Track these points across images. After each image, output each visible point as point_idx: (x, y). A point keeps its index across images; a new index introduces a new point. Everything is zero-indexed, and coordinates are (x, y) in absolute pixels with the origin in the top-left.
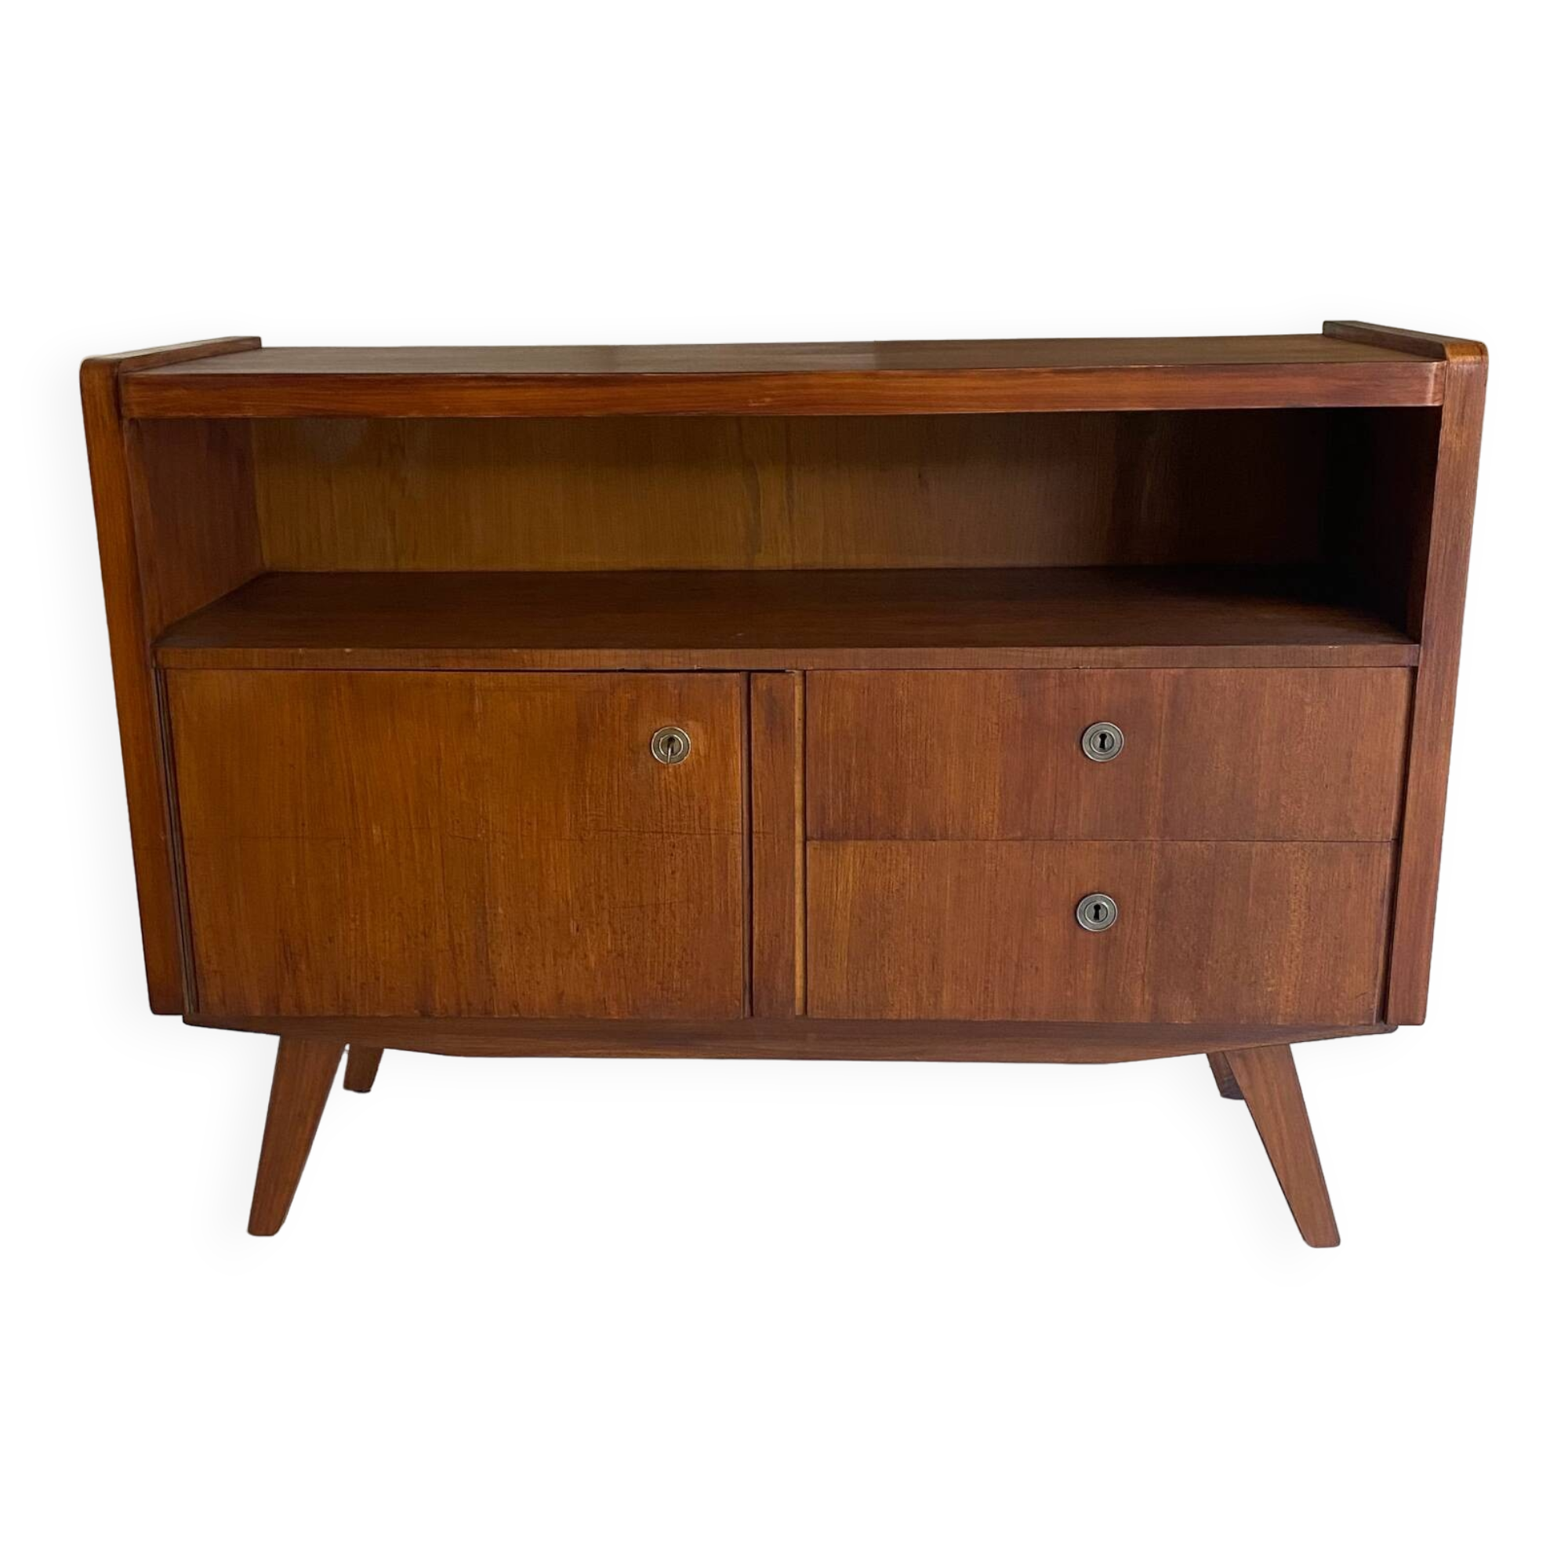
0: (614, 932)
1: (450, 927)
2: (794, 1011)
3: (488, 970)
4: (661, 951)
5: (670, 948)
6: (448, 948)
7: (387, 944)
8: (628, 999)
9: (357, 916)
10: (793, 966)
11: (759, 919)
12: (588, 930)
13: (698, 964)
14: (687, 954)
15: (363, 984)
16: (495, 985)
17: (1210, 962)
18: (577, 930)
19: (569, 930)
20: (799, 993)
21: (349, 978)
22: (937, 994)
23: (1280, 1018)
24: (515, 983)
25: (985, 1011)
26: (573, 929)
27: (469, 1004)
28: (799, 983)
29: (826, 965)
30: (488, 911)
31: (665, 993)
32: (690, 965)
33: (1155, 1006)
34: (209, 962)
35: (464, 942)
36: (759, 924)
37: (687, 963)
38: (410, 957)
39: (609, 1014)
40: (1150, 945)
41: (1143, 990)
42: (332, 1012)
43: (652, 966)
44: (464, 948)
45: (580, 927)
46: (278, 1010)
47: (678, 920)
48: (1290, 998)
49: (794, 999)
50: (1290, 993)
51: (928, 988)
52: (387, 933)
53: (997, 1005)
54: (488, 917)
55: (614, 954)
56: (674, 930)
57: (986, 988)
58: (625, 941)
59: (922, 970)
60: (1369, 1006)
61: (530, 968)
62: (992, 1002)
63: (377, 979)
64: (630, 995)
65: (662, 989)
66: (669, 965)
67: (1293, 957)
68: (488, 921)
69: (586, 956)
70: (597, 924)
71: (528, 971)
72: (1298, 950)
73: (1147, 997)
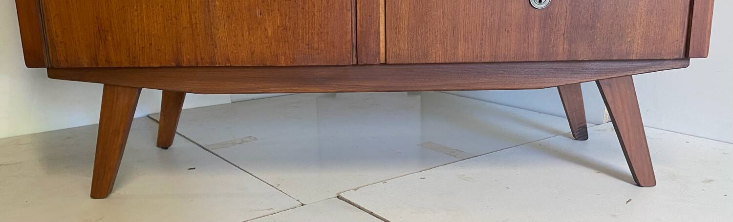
0: (281, 15)
1: (190, 13)
2: (379, 59)
3: (212, 38)
4: (307, 26)
5: (312, 24)
6: (189, 25)
7: (155, 24)
8: (290, 55)
9: (138, 8)
10: (379, 33)
11: (360, 7)
12: (266, 14)
13: (327, 33)
14: (321, 28)
15: (143, 48)
16: (216, 47)
17: (598, 25)
18: (261, 14)
19: (256, 15)
20: (382, 50)
21: (135, 44)
22: (456, 48)
23: (634, 56)
24: (227, 46)
25: (481, 57)
26: (258, 15)
27: (202, 59)
28: (382, 44)
29: (396, 33)
30: (210, 4)
31: (310, 50)
32: (323, 34)
33: (570, 51)
34: (57, 36)
35: (198, 22)
36: (360, 10)
37: (321, 33)
38: (168, 31)
39: (280, 63)
40: (567, 17)
41: (564, 42)
42: (127, 65)
43: (303, 35)
44: (198, 25)
45: (262, 13)
46: (97, 64)
47: (316, 8)
48: (639, 44)
49: (379, 53)
50: (640, 41)
51: (450, 44)
52: (155, 17)
53: (486, 53)
54: (211, 7)
55: (282, 28)
56: (314, 14)
57: (481, 44)
58: (287, 21)
59: (447, 35)
60: (679, 48)
61: (235, 37)
62: (484, 51)
63: (151, 44)
64: (291, 52)
65: (308, 48)
66: (312, 34)
67: (642, 20)
68: (211, 9)
69: (266, 29)
70: (272, 11)
71: (234, 39)
72: (644, 17)
73: (565, 46)
